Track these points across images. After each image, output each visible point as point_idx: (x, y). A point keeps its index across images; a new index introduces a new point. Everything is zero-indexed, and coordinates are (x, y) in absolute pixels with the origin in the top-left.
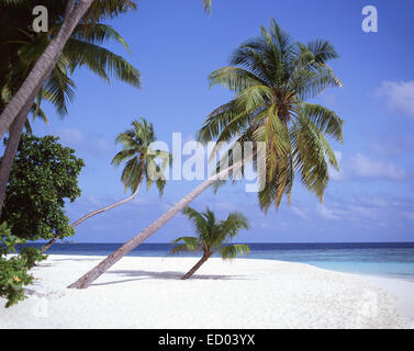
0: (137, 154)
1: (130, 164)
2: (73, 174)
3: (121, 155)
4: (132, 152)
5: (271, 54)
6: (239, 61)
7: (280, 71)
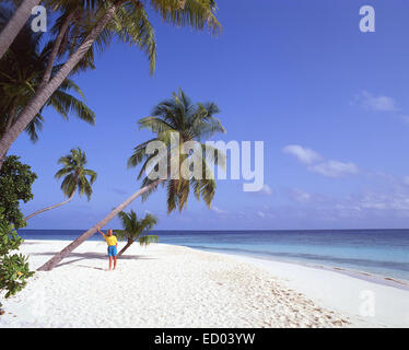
0: (73, 172)
1: (68, 178)
2: (28, 183)
3: (61, 172)
4: (69, 170)
5: (179, 111)
6: (157, 113)
7: (185, 121)
